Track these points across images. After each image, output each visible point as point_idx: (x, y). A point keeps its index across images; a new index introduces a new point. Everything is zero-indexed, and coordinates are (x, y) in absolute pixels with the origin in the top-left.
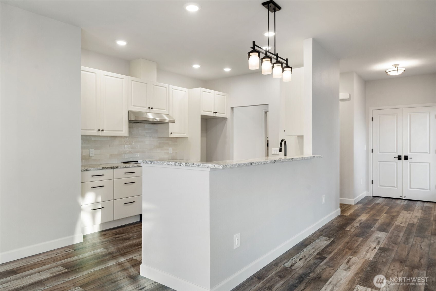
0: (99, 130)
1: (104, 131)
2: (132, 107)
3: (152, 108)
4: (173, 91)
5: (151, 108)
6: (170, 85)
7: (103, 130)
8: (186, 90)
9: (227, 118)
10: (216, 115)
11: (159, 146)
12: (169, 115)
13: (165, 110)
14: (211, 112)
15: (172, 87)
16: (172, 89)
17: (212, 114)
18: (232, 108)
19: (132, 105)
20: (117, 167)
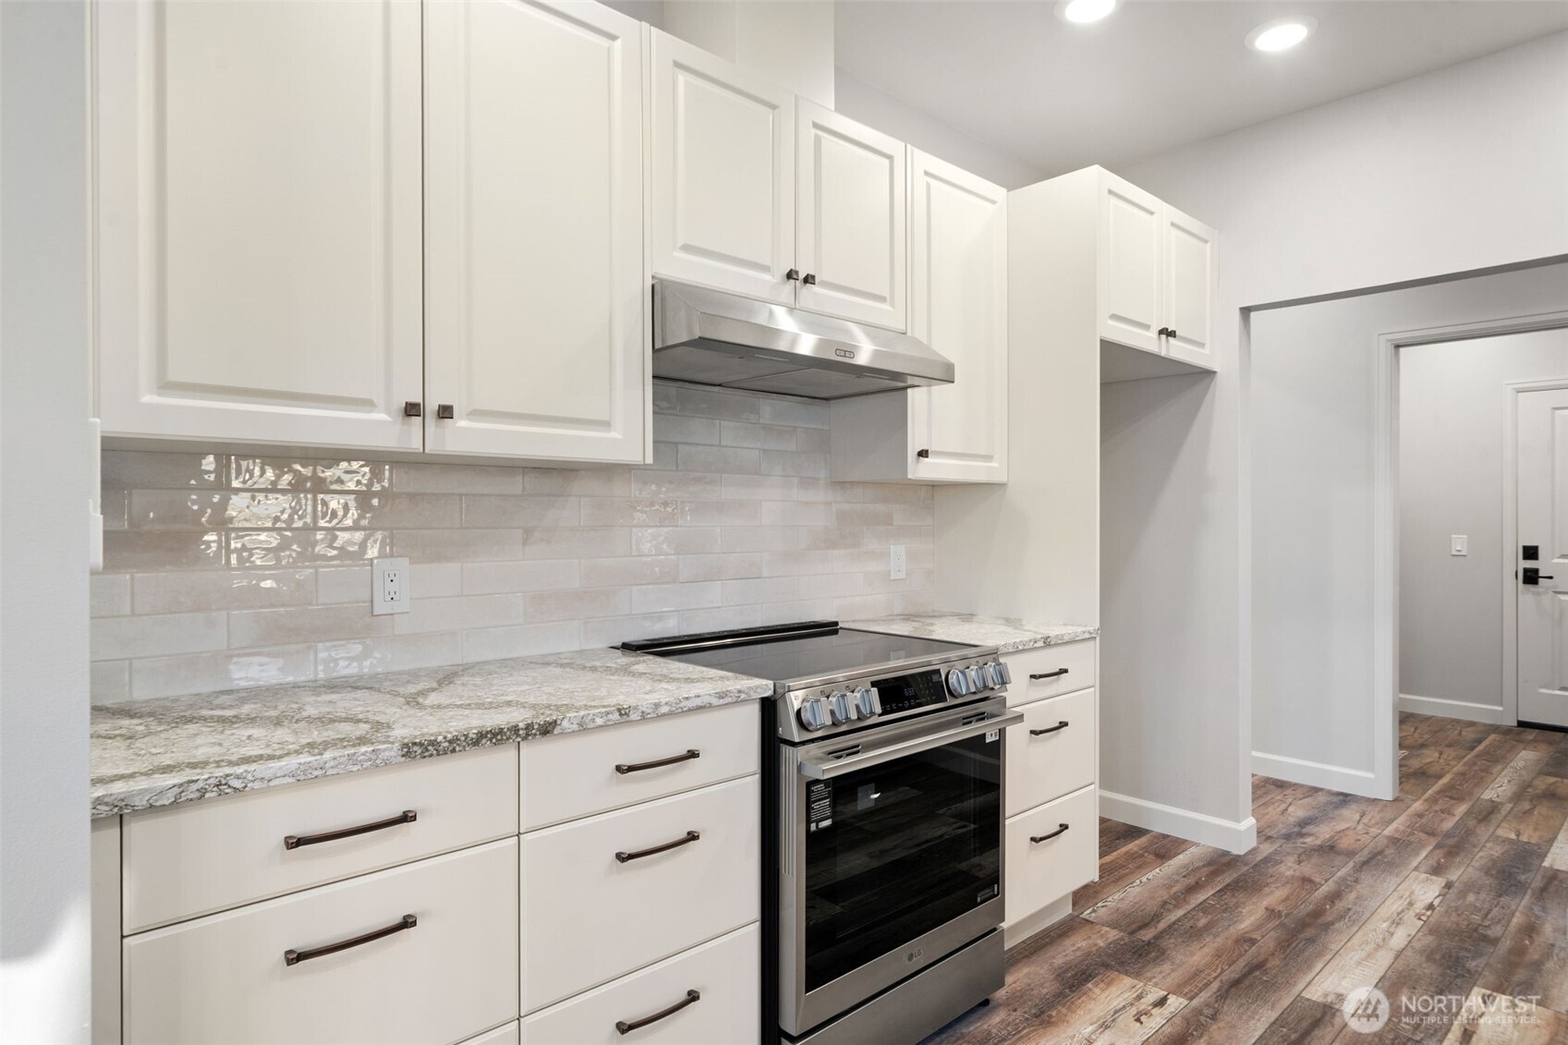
0: (412, 410)
1: (460, 422)
2: (675, 254)
3: (809, 280)
4: (928, 185)
5: (802, 276)
6: (917, 151)
7: (445, 412)
8: (998, 192)
9: (1215, 372)
10: (1168, 349)
11: (842, 536)
12: (909, 334)
13: (882, 299)
14: (1147, 327)
15: (925, 161)
16: (927, 173)
17: (1147, 341)
18: (1246, 311)
19: (679, 245)
20: (547, 730)
